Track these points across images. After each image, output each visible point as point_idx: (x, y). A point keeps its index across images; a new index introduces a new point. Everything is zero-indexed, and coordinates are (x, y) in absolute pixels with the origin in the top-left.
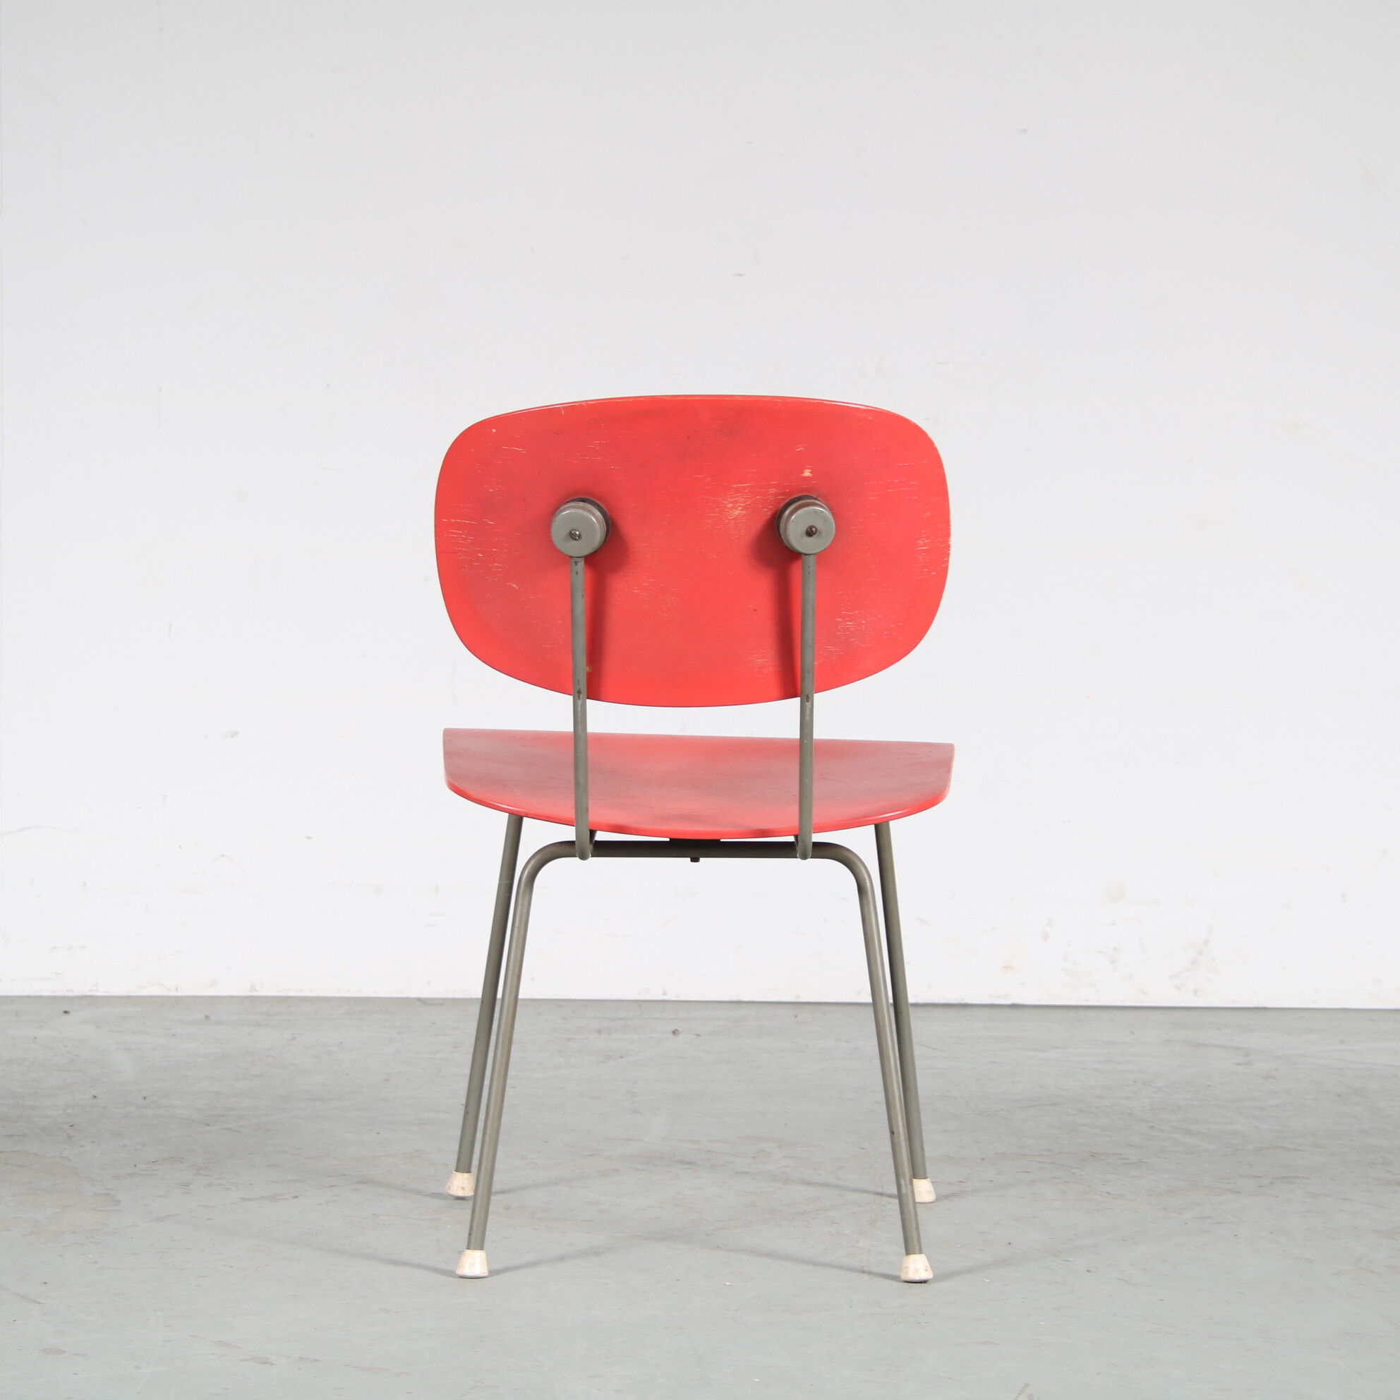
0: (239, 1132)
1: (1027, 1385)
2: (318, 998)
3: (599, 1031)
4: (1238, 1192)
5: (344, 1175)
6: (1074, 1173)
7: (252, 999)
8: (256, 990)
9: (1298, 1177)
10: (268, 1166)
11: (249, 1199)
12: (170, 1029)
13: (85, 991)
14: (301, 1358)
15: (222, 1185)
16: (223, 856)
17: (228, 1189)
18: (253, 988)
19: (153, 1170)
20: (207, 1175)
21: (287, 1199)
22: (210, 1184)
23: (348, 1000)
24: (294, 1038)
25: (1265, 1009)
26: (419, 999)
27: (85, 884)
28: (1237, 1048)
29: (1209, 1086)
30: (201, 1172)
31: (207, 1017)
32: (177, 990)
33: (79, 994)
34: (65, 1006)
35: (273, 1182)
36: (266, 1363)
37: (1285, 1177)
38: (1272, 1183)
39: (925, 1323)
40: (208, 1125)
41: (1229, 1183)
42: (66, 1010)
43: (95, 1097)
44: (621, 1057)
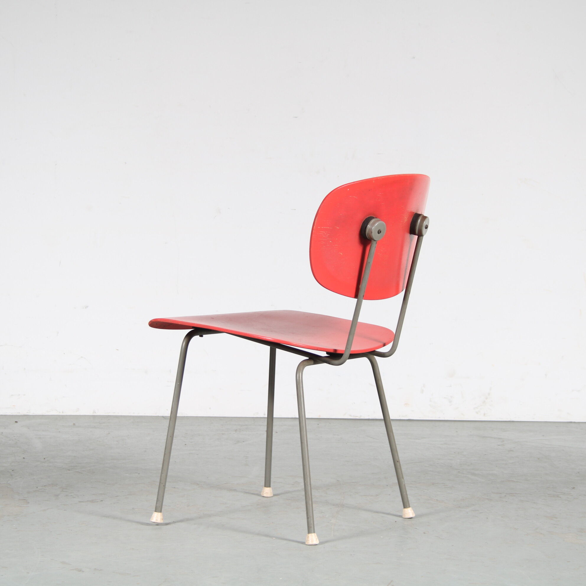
0: (82, 473)
1: (392, 581)
2: (121, 416)
3: (236, 431)
4: (491, 500)
5: (123, 491)
6: (424, 491)
7: (94, 417)
8: (95, 413)
9: (516, 493)
10: (92, 488)
11: (82, 502)
12: (58, 429)
13: (25, 413)
14: (95, 569)
15: (72, 495)
16: (82, 357)
17: (74, 497)
18: (94, 412)
19: (44, 489)
20: (66, 492)
21: (98, 502)
22: (67, 495)
23: (133, 417)
24: (109, 433)
25: (513, 421)
26: (163, 417)
27: (25, 369)
28: (499, 438)
29: (485, 454)
30: (64, 490)
31: (74, 424)
32: (63, 412)
33: (22, 414)
34: (16, 419)
35: (93, 494)
36: (80, 571)
37: (511, 493)
38: (505, 496)
39: (354, 555)
40: (69, 470)
41: (488, 496)
42: (16, 421)
43: (24, 458)
44: (244, 442)
